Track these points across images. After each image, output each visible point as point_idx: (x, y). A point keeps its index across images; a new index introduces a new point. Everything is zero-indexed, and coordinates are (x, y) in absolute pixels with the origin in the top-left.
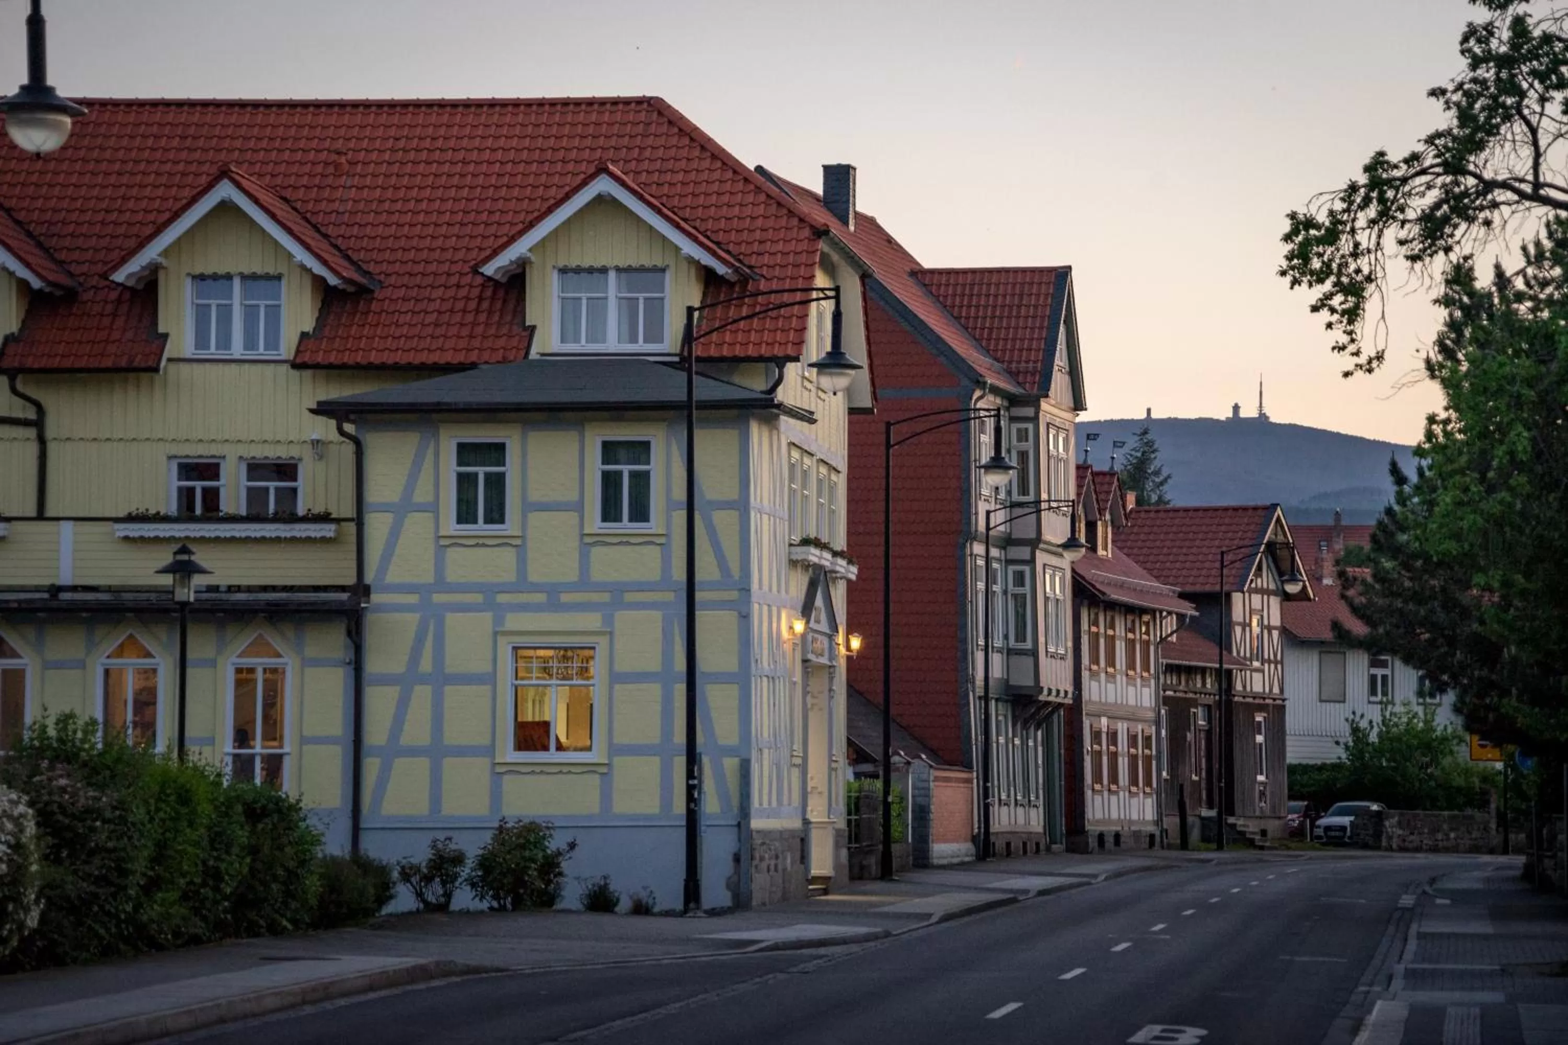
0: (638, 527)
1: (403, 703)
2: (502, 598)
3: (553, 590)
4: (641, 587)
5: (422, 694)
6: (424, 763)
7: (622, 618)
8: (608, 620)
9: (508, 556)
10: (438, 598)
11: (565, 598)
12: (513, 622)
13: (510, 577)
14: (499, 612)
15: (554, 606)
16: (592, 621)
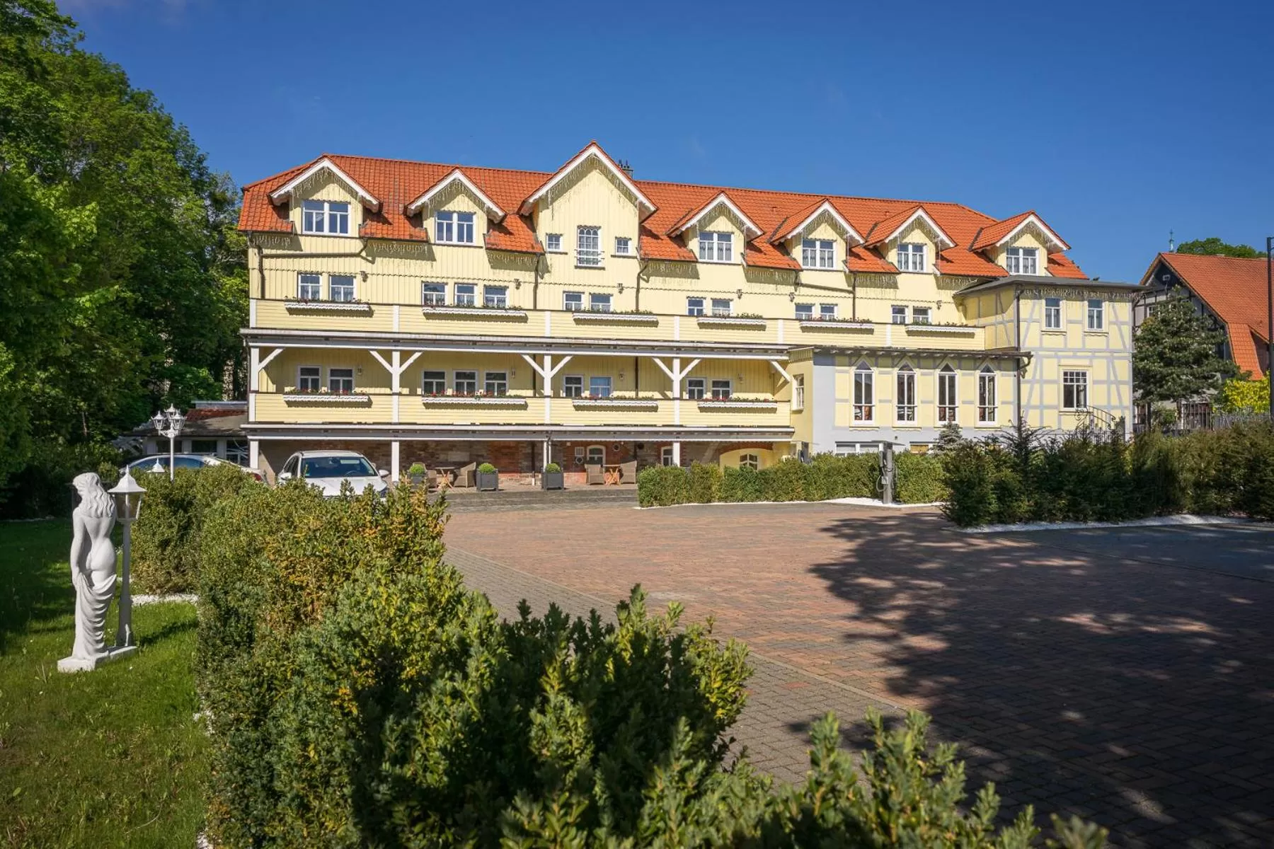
0: (1099, 330)
1: (1031, 389)
2: (1060, 354)
3: (1075, 351)
4: (1100, 351)
5: (1037, 386)
6: (1038, 411)
7: (1096, 362)
8: (1091, 362)
9: (1061, 338)
10: (1040, 353)
11: (1079, 354)
12: (1064, 362)
13: (1062, 346)
14: (1059, 358)
15: (1075, 357)
16: (1086, 362)
